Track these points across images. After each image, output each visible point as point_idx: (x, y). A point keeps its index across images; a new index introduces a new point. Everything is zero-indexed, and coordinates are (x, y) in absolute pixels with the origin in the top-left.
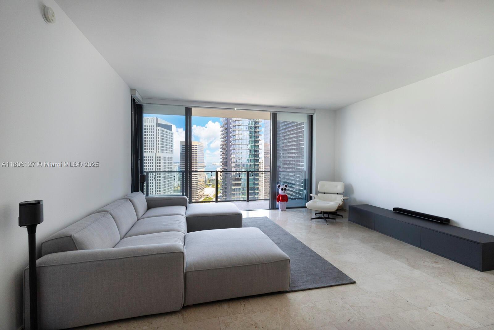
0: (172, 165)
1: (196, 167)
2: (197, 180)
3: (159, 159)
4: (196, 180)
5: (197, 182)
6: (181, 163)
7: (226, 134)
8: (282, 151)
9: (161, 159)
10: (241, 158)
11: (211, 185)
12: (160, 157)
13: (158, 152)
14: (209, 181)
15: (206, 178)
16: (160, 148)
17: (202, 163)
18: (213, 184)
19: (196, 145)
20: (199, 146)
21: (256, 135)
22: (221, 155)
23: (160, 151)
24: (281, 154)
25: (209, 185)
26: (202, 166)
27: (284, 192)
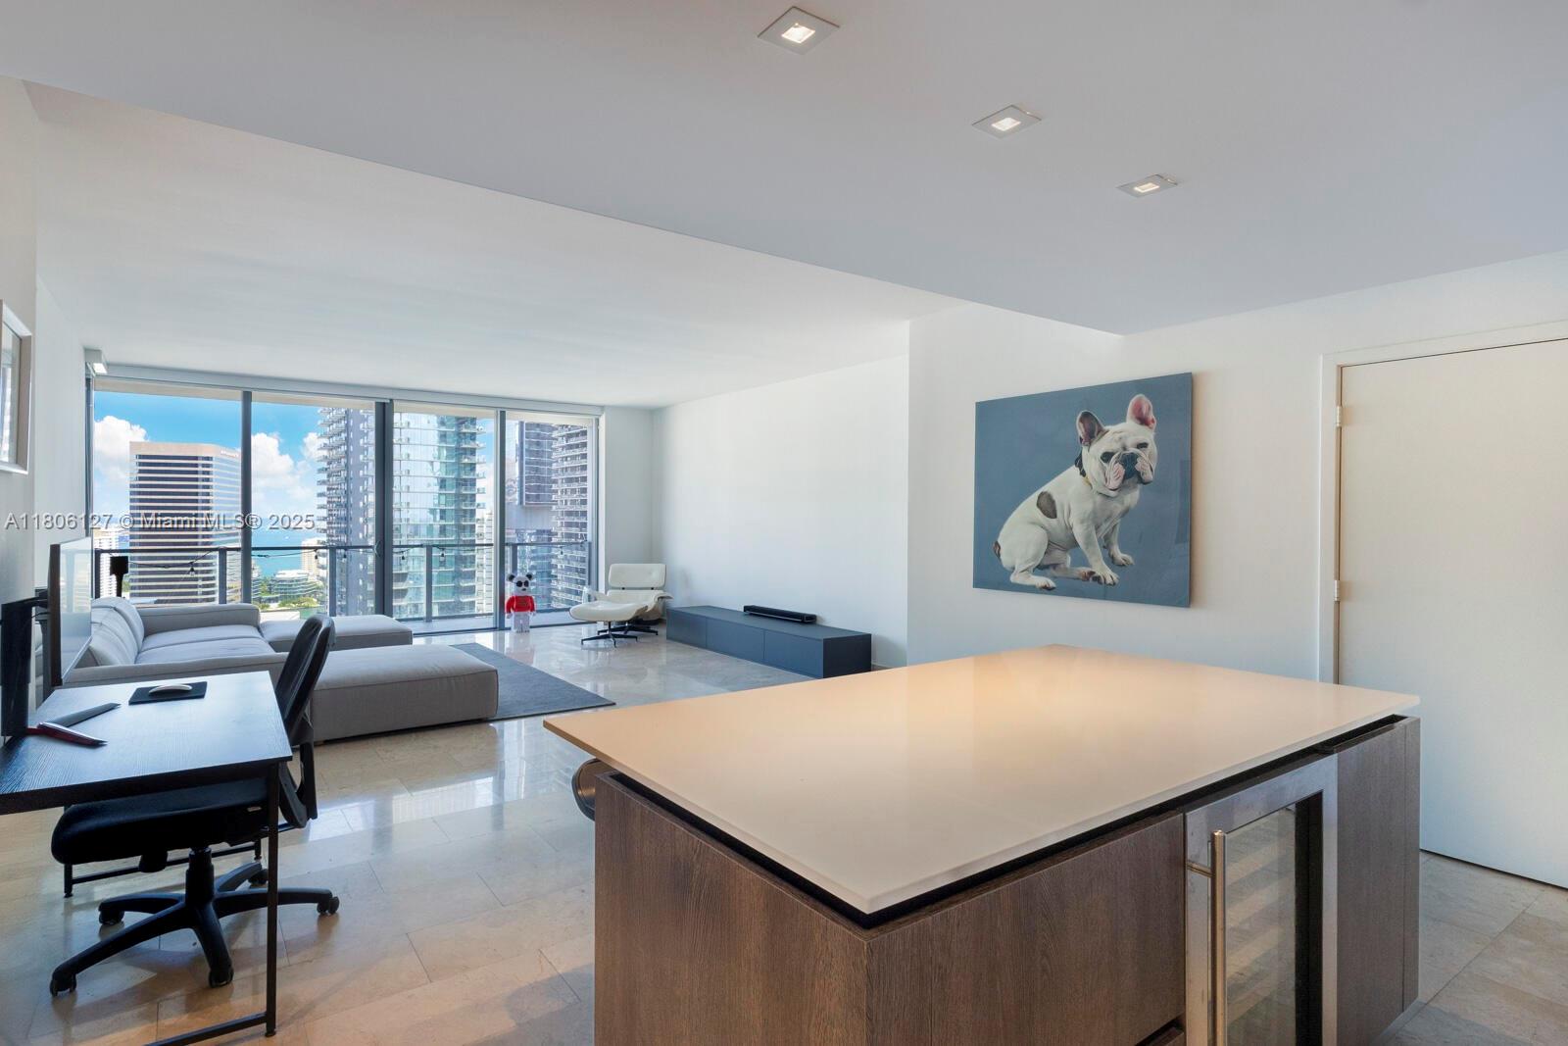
1: (208, 536)
4: (208, 586)
7: (343, 423)
8: (560, 481)
10: (403, 504)
11: (275, 600)
14: (267, 588)
18: (286, 597)
19: (208, 458)
20: (222, 461)
21: (464, 430)
22: (321, 495)
24: (556, 492)
25: (270, 600)
27: (524, 590)
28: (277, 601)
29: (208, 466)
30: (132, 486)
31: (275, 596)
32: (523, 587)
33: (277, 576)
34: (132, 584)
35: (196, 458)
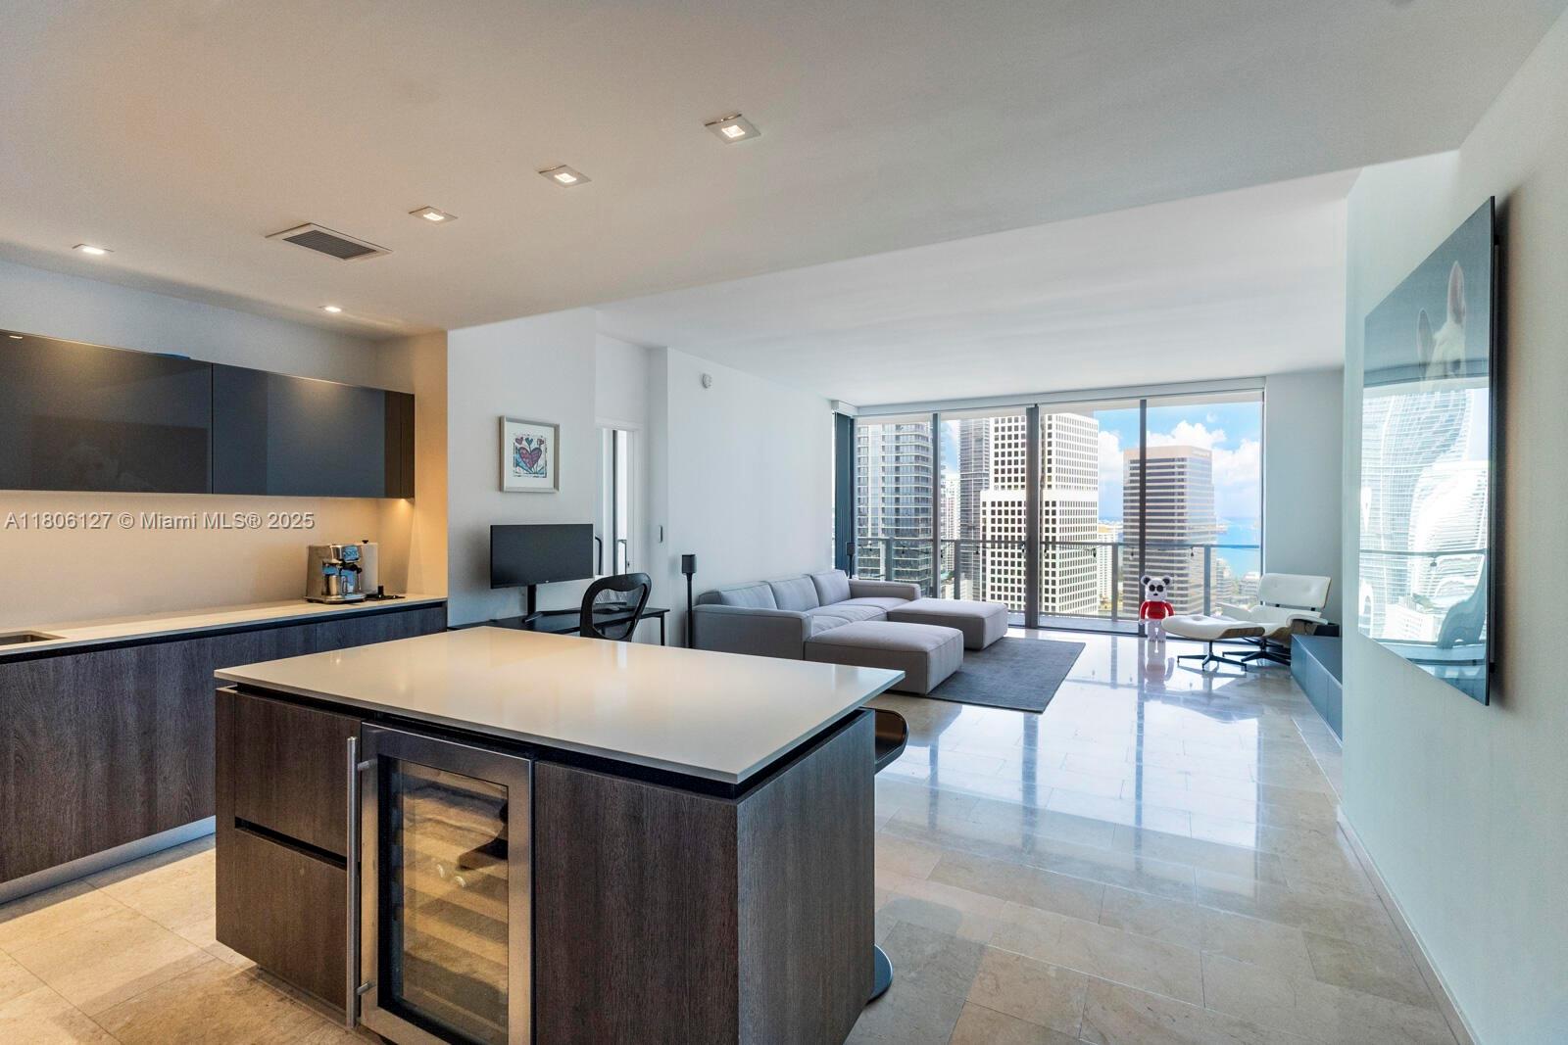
0: (1095, 528)
2: (1186, 582)
3: (1050, 508)
4: (1182, 582)
5: (1186, 589)
6: (1125, 520)
9: (1058, 508)
12: (1054, 504)
13: (1050, 486)
14: (1237, 589)
15: (1226, 575)
16: (1053, 474)
17: (1206, 520)
19: (1183, 460)
23: (1053, 483)
26: (1207, 533)
27: (1156, 595)
28: (1247, 603)
29: (1182, 467)
30: (1125, 488)
31: (1245, 597)
32: (1156, 591)
33: (1247, 577)
34: (1125, 576)
35: (1173, 460)
